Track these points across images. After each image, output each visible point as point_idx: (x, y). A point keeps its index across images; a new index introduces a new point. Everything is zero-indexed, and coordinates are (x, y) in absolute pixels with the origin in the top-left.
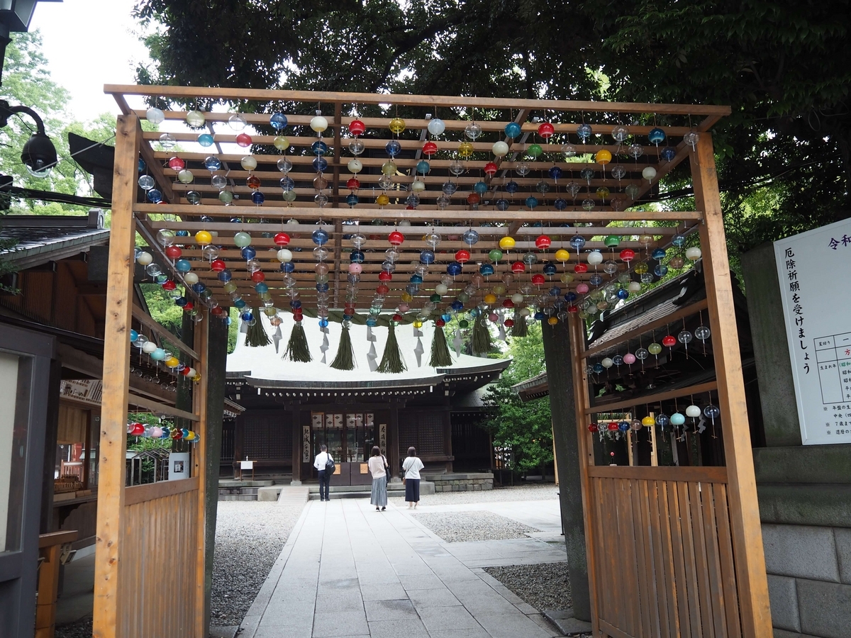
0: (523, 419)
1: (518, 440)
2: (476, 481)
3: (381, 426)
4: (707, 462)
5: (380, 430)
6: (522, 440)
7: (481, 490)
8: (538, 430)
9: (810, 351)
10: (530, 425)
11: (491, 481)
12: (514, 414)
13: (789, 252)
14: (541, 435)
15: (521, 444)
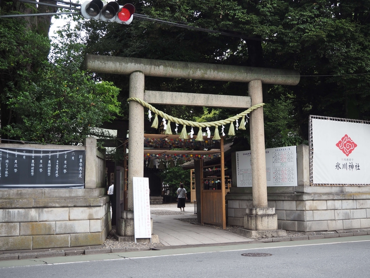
0: (177, 172)
1: (175, 182)
2: (155, 200)
3: (111, 174)
4: (218, 189)
5: (111, 176)
6: (177, 182)
7: (157, 204)
8: (184, 178)
9: (239, 171)
10: (180, 175)
11: (162, 200)
12: (174, 170)
13: (238, 154)
14: (185, 180)
15: (176, 184)
